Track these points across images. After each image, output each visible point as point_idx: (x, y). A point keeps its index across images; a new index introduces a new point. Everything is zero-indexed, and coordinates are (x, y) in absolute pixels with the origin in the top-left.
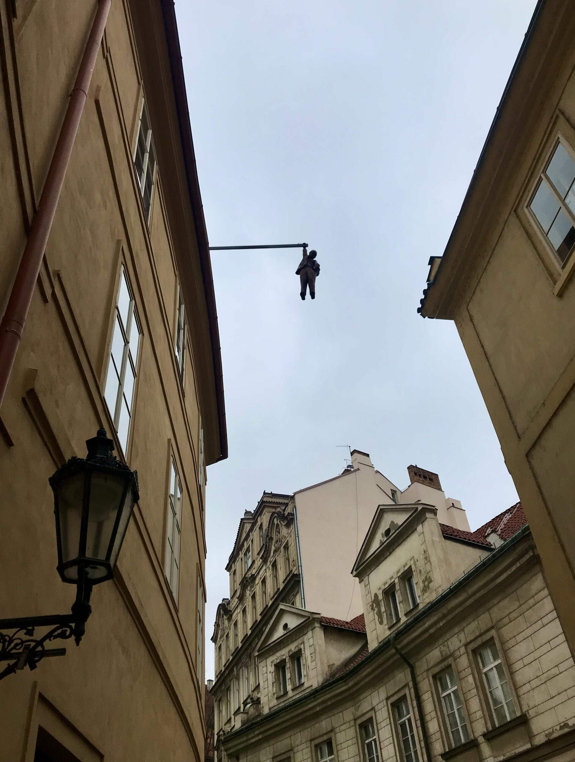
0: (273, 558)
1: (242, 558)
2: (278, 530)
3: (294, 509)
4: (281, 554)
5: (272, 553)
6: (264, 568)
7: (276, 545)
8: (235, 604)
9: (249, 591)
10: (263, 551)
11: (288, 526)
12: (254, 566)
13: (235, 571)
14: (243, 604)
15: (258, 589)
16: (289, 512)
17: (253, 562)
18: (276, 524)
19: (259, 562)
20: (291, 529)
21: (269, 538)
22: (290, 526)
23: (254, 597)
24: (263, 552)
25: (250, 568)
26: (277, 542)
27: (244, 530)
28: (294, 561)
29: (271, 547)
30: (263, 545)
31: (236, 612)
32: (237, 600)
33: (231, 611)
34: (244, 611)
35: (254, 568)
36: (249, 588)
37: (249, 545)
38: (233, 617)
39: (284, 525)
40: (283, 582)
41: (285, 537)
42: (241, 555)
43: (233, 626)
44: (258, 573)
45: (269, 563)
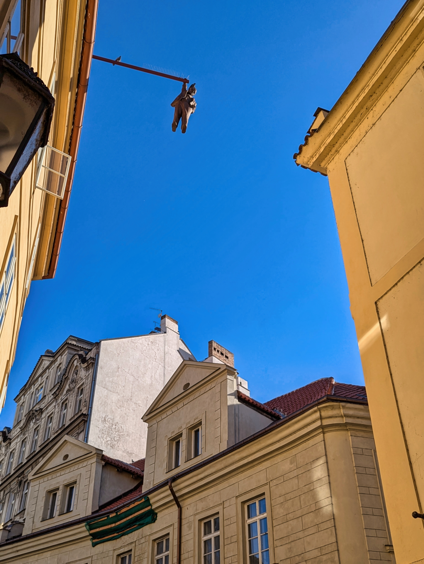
0: (65, 396)
1: (33, 392)
2: (76, 372)
3: (97, 355)
4: (74, 393)
5: (65, 392)
6: (54, 404)
7: (71, 385)
8: (16, 433)
9: (33, 423)
10: (57, 388)
11: (87, 369)
12: (44, 401)
13: (23, 403)
14: (24, 434)
15: (42, 422)
16: (92, 356)
17: (44, 397)
18: (75, 365)
19: (50, 397)
20: (90, 372)
21: (65, 377)
22: (89, 369)
23: (36, 430)
24: (56, 390)
25: (39, 402)
26: (72, 382)
27: (42, 367)
28: (85, 402)
29: (65, 386)
30: (58, 383)
31: (15, 441)
32: (19, 430)
33: (11, 439)
34: (24, 441)
35: (43, 403)
36: (34, 421)
37: (44, 381)
38: (12, 444)
39: (84, 368)
40: (70, 420)
41: (82, 379)
42: (33, 389)
43: (8, 454)
44: (47, 408)
45: (60, 400)
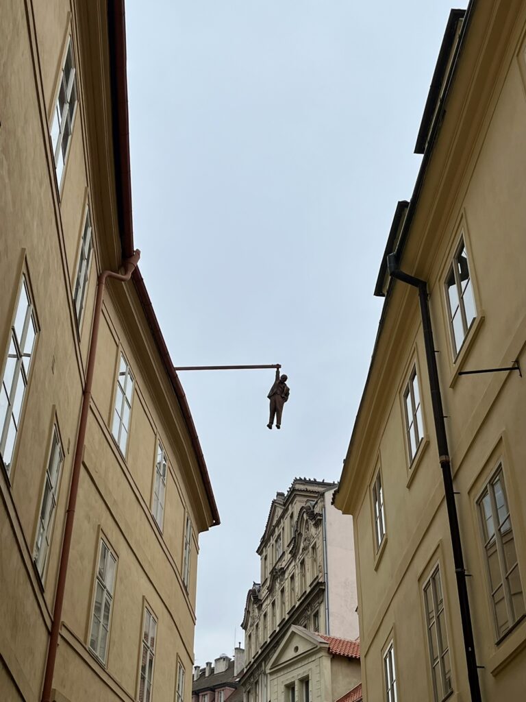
0: (302, 556)
1: (273, 544)
2: (307, 527)
3: (323, 510)
4: (309, 554)
5: (301, 551)
6: (293, 564)
7: (305, 543)
8: (265, 593)
9: (278, 584)
10: (293, 545)
11: (316, 526)
12: (284, 558)
13: (266, 556)
14: (272, 597)
15: (287, 584)
16: (319, 511)
17: (283, 553)
18: (305, 519)
19: (288, 556)
20: (320, 530)
21: (298, 533)
22: (319, 527)
23: (283, 591)
24: (292, 547)
25: (280, 558)
26: (305, 540)
27: (276, 514)
28: (321, 565)
29: (300, 545)
30: (293, 538)
31: (266, 603)
32: (267, 590)
33: (261, 601)
34: (273, 604)
35: (284, 561)
36: (278, 581)
37: (280, 532)
38: (263, 606)
39: (313, 524)
40: (310, 586)
41: (314, 537)
42: (272, 541)
43: (262, 617)
44: (288, 567)
45: (298, 560)
